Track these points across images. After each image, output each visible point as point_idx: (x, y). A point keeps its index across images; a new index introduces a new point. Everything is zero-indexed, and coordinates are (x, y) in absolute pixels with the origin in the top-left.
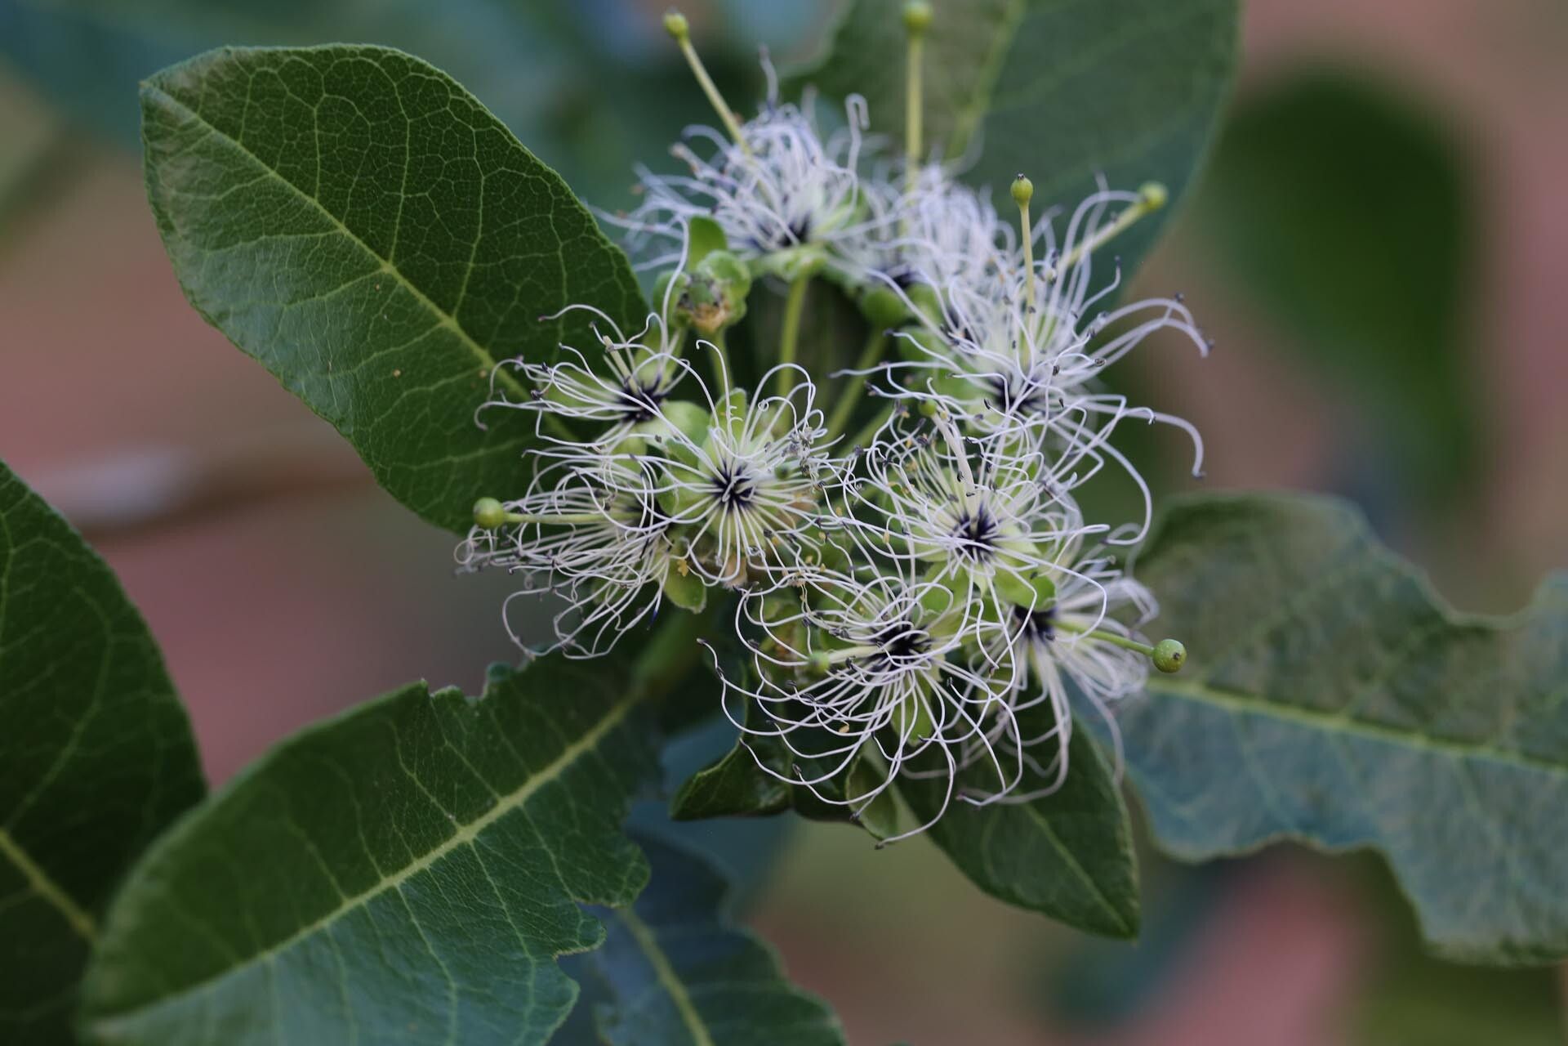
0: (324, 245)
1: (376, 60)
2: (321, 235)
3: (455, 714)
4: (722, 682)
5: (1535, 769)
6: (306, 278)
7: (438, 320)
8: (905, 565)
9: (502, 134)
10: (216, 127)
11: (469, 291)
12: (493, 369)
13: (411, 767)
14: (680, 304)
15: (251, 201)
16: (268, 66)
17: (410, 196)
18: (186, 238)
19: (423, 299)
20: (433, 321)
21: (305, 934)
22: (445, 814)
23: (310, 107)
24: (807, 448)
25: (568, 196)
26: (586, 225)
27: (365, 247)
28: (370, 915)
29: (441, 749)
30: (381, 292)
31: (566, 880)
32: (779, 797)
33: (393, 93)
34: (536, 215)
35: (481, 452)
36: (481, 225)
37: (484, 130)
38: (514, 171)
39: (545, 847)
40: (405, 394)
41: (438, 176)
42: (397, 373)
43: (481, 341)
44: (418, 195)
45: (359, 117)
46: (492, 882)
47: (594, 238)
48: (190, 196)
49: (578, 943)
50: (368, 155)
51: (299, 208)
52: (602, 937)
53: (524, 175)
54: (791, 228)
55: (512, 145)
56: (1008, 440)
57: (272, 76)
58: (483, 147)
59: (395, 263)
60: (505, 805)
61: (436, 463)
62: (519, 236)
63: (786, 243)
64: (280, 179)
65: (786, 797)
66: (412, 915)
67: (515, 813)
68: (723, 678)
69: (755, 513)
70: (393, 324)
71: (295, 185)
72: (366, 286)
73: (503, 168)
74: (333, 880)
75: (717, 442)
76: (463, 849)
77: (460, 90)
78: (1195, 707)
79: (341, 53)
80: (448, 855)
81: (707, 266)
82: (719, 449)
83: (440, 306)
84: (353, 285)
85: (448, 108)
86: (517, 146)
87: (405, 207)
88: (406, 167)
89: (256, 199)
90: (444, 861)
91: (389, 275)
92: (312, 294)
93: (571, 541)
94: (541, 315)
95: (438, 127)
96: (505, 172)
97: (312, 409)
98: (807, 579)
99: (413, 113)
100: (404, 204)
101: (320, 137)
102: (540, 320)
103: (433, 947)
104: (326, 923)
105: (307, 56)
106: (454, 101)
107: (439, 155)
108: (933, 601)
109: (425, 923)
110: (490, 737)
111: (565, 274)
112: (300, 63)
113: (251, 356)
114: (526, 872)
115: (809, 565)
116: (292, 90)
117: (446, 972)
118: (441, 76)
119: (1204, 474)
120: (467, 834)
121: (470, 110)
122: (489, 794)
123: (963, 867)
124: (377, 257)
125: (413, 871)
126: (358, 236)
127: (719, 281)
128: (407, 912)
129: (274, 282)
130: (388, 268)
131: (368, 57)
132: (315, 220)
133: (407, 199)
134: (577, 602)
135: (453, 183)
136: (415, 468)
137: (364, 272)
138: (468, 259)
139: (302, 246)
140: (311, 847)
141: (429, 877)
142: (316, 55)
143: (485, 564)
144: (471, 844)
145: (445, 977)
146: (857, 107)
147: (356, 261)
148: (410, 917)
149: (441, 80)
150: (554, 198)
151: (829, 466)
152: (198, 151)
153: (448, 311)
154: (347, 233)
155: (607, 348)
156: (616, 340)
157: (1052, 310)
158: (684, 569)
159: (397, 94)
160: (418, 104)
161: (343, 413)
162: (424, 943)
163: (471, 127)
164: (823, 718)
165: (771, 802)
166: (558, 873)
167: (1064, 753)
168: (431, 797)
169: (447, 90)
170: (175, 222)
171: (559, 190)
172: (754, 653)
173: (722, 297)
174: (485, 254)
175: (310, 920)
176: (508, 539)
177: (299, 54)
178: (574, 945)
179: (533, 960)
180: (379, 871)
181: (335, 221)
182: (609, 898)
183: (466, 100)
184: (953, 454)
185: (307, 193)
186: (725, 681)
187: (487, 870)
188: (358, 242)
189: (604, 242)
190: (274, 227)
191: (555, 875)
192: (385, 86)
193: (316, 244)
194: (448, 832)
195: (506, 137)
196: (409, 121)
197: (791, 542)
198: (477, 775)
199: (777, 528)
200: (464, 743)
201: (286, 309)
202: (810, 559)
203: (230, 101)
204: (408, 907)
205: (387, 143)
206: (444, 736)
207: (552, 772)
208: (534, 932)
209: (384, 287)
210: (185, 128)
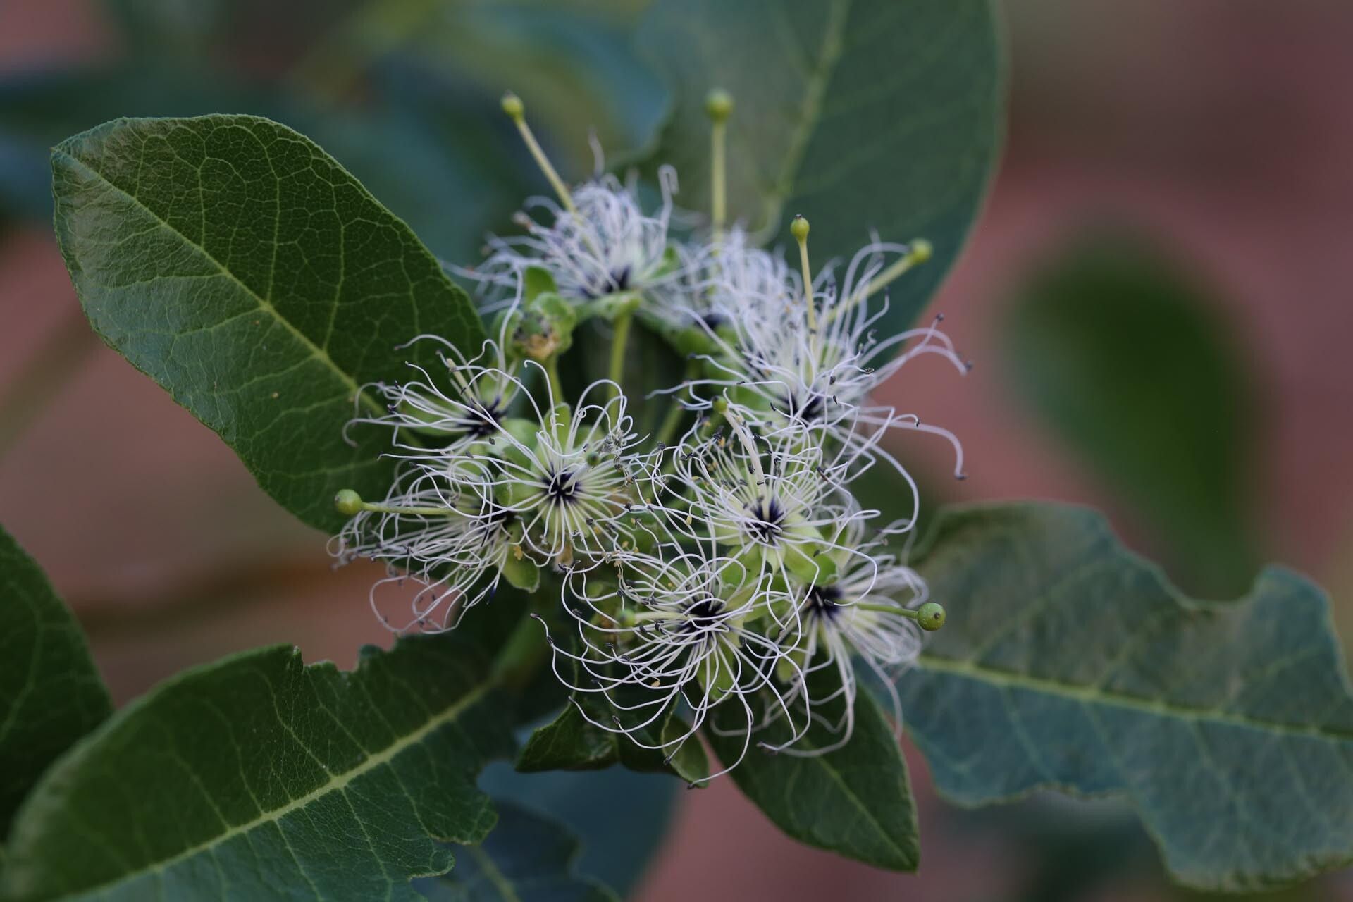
0: (211, 285)
1: (248, 126)
2: (208, 277)
3: (330, 683)
4: (552, 649)
5: (1258, 727)
6: (195, 312)
7: (310, 353)
8: (708, 546)
9: (357, 188)
10: (115, 184)
11: (336, 326)
12: (357, 394)
13: (288, 723)
14: (516, 337)
15: (145, 247)
16: (158, 132)
17: (282, 244)
18: (91, 276)
19: (297, 334)
20: (306, 353)
21: (191, 852)
22: (320, 764)
23: (195, 169)
24: (619, 448)
25: (415, 242)
26: (432, 268)
27: (245, 288)
28: (250, 842)
29: (317, 710)
30: (260, 327)
31: (423, 821)
32: (607, 750)
33: (264, 155)
34: (390, 260)
35: (351, 466)
36: (342, 270)
37: (342, 185)
38: (369, 221)
39: (406, 794)
40: (283, 413)
41: (305, 226)
42: (276, 395)
43: (348, 371)
44: (289, 243)
45: (236, 175)
46: (359, 820)
47: (439, 279)
48: (94, 242)
49: (431, 869)
50: (244, 209)
51: (188, 253)
52: (451, 864)
53: (377, 224)
54: (613, 275)
55: (365, 198)
56: (793, 442)
57: (162, 141)
58: (341, 201)
59: (272, 302)
60: (373, 761)
61: (313, 474)
62: (376, 278)
63: (609, 289)
64: (170, 229)
65: (613, 750)
66: (288, 843)
67: (382, 767)
68: (552, 645)
69: (579, 507)
70: (272, 354)
71: (183, 234)
72: (246, 321)
73: (359, 219)
74: (217, 809)
75: (545, 446)
76: (335, 794)
77: (320, 152)
78: (969, 683)
79: (219, 122)
80: (322, 798)
81: (538, 305)
82: (547, 454)
83: (312, 340)
84: (235, 320)
85: (310, 167)
86: (369, 199)
87: (279, 256)
88: (277, 219)
89: (150, 246)
90: (319, 803)
91: (267, 313)
92: (199, 325)
93: (422, 536)
94: (396, 344)
95: (302, 184)
96: (361, 221)
97: (200, 421)
98: (623, 559)
99: (282, 172)
100: (277, 252)
101: (204, 193)
102: (396, 348)
103: (304, 868)
104: (211, 845)
105: (190, 124)
106: (316, 162)
107: (304, 208)
108: (731, 576)
109: (298, 850)
110: (360, 704)
111: (416, 312)
112: (185, 130)
113: (146, 374)
114: (389, 814)
115: (625, 549)
116: (179, 154)
117: (315, 889)
118: (304, 140)
119: (965, 475)
120: (339, 782)
121: (329, 169)
122: (359, 751)
123: (770, 815)
124: (257, 298)
125: (290, 810)
126: (239, 278)
127: (547, 317)
128: (283, 840)
129: (167, 314)
130: (266, 307)
131: (242, 124)
132: (201, 264)
133: (280, 247)
134: (430, 584)
135: (317, 232)
136: (293, 477)
137: (245, 310)
138: (333, 299)
139: (191, 285)
140: (196, 779)
141: (304, 815)
142: (198, 124)
143: (353, 557)
144: (343, 790)
145: (313, 893)
146: (668, 175)
147: (238, 299)
148: (285, 845)
149: (304, 144)
150: (403, 244)
151: (639, 463)
152: (100, 205)
153: (319, 345)
154: (230, 276)
155: (450, 370)
156: (458, 363)
157: (833, 341)
158: (519, 554)
159: (267, 157)
160: (285, 165)
161: (226, 424)
162: (297, 866)
163: (330, 184)
164: (639, 676)
165: (600, 756)
166: (417, 814)
167: (850, 711)
168: (307, 749)
169: (309, 152)
170: (81, 264)
171: (407, 237)
172: (577, 620)
173: (551, 330)
174: (347, 295)
175: (196, 843)
176: (371, 534)
177: (184, 123)
178: (426, 870)
179: (390, 881)
180: (259, 806)
181: (219, 266)
182: (461, 836)
183: (325, 160)
184: (747, 453)
185: (194, 241)
186: (555, 648)
187: (356, 811)
188: (240, 284)
189: (448, 283)
190: (165, 269)
191: (414, 816)
192: (257, 149)
193: (203, 285)
194: (322, 780)
195: (359, 191)
196: (278, 179)
197: (610, 531)
198: (348, 734)
199: (596, 517)
200: (337, 708)
201: (177, 337)
202: (625, 544)
203: (127, 162)
204: (284, 837)
205: (260, 199)
206: (319, 700)
207: (416, 737)
208: (393, 859)
209: (263, 322)
210: (89, 185)
